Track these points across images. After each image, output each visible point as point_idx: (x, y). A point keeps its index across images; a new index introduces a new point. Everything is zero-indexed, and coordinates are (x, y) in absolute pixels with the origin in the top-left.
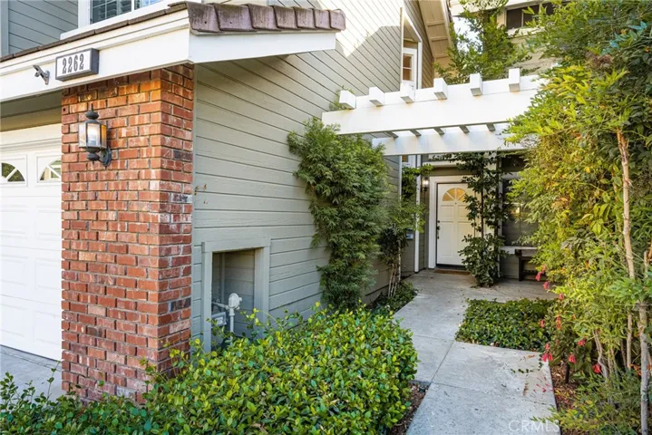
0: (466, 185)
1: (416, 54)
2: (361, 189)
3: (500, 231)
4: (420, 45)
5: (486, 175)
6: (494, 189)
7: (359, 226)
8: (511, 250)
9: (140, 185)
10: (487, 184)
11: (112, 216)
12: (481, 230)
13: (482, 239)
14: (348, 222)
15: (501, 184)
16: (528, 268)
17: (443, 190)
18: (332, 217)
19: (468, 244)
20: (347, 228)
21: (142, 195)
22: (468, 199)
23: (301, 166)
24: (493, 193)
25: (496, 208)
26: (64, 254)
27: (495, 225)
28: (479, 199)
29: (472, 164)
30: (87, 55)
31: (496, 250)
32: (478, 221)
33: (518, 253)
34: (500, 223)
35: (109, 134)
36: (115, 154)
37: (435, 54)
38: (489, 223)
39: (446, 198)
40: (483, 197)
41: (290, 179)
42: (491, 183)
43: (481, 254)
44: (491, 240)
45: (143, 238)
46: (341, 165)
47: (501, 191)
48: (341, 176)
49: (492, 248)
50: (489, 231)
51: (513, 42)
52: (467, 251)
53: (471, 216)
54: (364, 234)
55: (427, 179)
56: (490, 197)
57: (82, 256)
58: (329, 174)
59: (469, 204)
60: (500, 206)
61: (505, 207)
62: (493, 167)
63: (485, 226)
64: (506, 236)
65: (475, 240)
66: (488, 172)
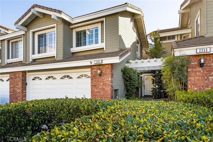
0: (152, 76)
1: (139, 45)
2: (134, 78)
3: (159, 87)
4: (140, 43)
5: (156, 74)
6: (158, 77)
7: (133, 86)
8: (162, 91)
9: (107, 79)
10: (156, 76)
11: (102, 84)
12: (155, 86)
13: (156, 88)
14: (131, 85)
15: (159, 76)
16: (166, 95)
17: (145, 77)
18: (128, 84)
19: (152, 89)
20: (131, 86)
21: (108, 81)
22: (152, 79)
23: (123, 74)
24: (158, 78)
25: (158, 81)
26: (91, 90)
27: (158, 85)
28: (155, 79)
29: (153, 72)
30: (101, 61)
31: (159, 91)
32: (154, 84)
33: (164, 91)
34: (159, 85)
35: (101, 71)
36: (102, 74)
37: (143, 44)
38: (157, 85)
39: (146, 79)
40: (156, 79)
41: (121, 77)
42: (157, 76)
43: (155, 91)
44: (158, 88)
45: (108, 87)
46: (130, 74)
47: (159, 77)
48: (130, 76)
49: (158, 90)
50: (157, 86)
51: (161, 44)
52: (152, 91)
53: (153, 83)
54: (134, 87)
55: (142, 75)
56: (157, 79)
57: (95, 90)
58: (128, 76)
59: (152, 80)
60: (159, 81)
61: (160, 81)
62: (158, 72)
63: (156, 85)
64: (161, 88)
65: (154, 89)
66: (157, 73)
